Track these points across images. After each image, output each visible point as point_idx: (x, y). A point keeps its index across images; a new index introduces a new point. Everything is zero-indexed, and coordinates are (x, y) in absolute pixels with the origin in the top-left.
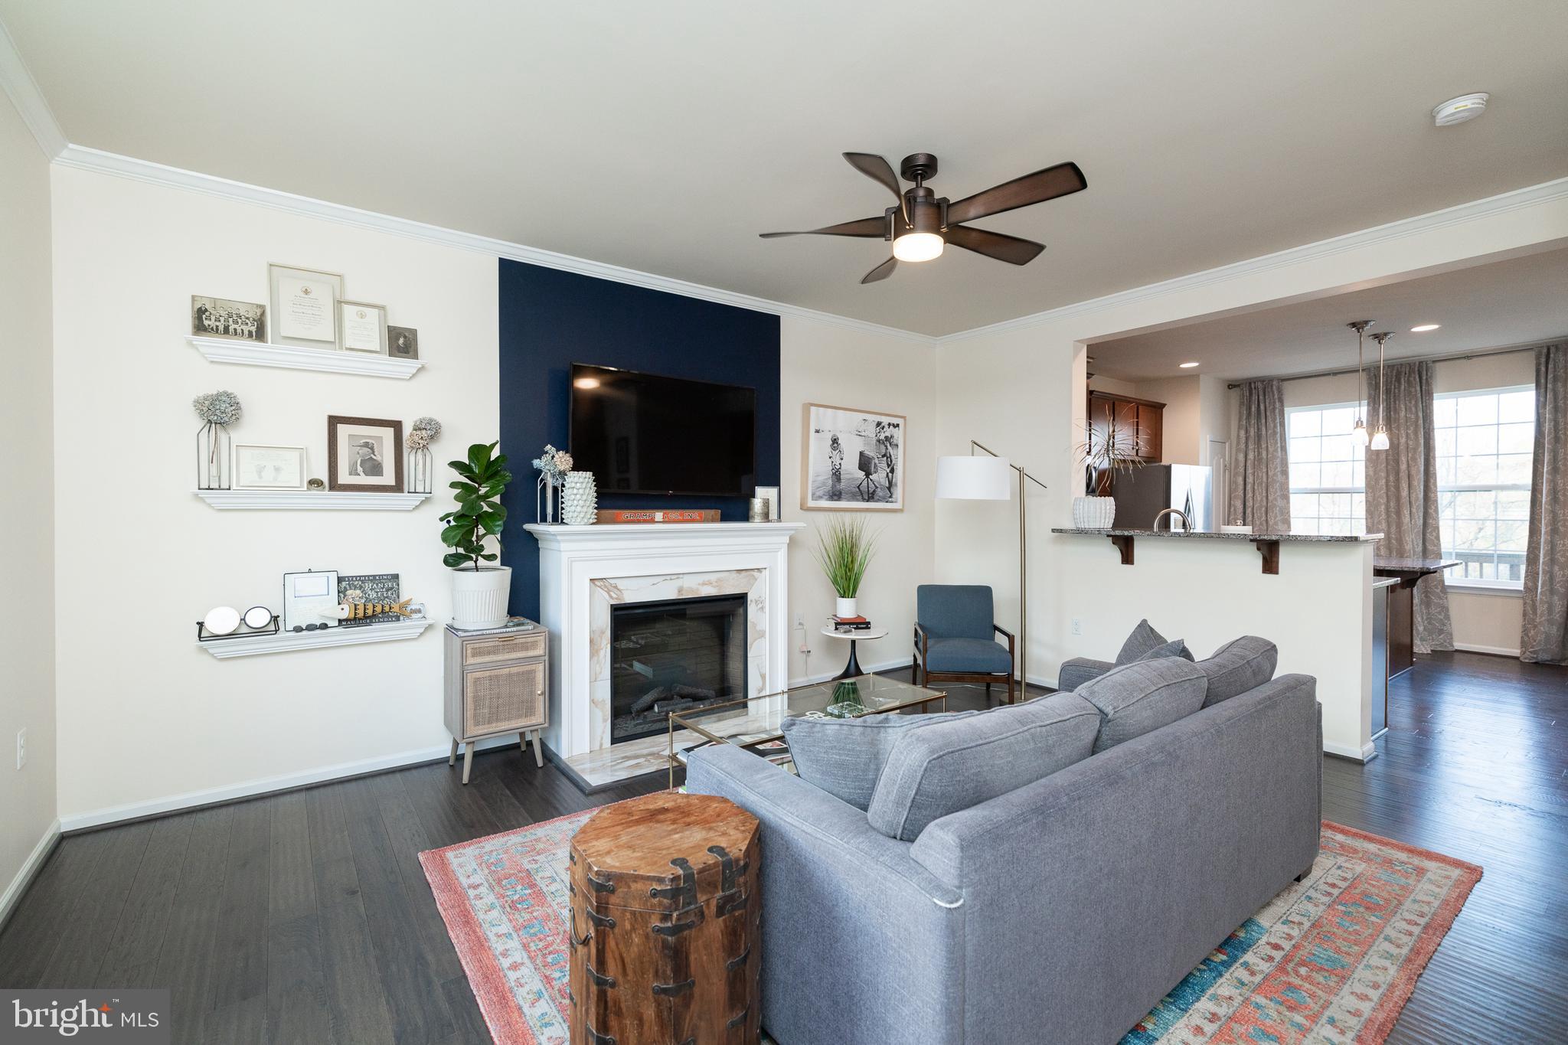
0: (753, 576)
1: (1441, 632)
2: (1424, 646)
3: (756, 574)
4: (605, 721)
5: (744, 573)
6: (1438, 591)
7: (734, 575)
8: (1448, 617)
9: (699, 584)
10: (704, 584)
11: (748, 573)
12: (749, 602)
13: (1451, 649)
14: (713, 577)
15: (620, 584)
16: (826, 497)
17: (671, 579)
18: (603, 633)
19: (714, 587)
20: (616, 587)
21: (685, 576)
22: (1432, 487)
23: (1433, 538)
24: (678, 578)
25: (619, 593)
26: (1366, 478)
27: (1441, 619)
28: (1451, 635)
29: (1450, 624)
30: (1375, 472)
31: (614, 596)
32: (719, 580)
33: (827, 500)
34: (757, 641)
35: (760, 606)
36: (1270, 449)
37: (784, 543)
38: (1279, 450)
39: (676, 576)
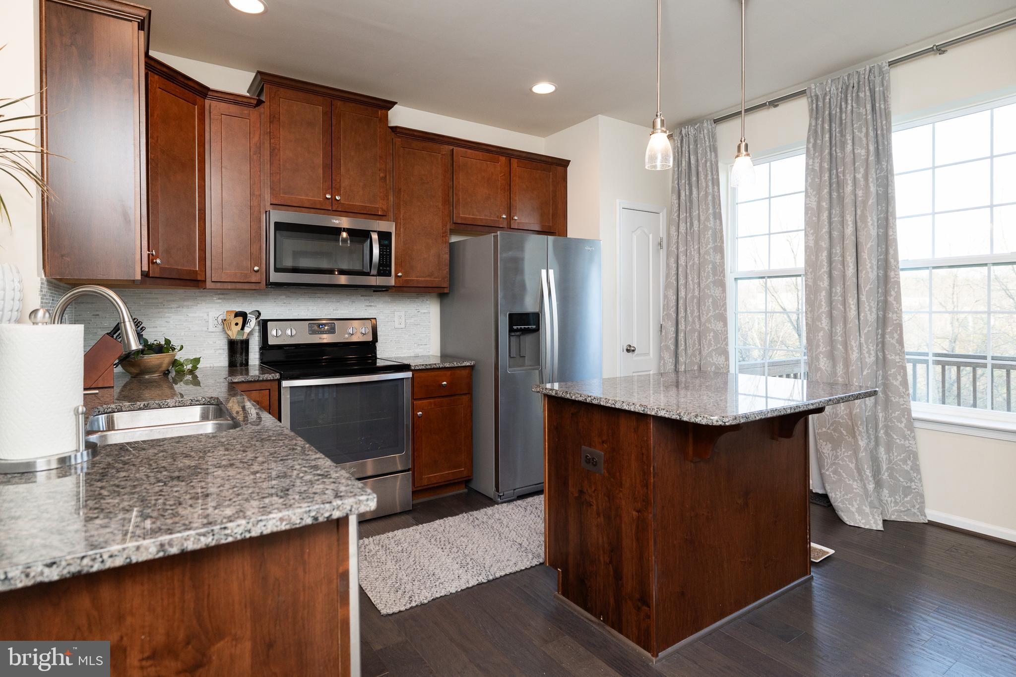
1: (907, 491)
2: (873, 515)
6: (902, 426)
8: (916, 468)
13: (922, 520)
22: (892, 261)
23: (894, 341)
26: (806, 252)
27: (907, 472)
28: (922, 496)
29: (920, 479)
30: (817, 242)
36: (702, 218)
38: (711, 218)
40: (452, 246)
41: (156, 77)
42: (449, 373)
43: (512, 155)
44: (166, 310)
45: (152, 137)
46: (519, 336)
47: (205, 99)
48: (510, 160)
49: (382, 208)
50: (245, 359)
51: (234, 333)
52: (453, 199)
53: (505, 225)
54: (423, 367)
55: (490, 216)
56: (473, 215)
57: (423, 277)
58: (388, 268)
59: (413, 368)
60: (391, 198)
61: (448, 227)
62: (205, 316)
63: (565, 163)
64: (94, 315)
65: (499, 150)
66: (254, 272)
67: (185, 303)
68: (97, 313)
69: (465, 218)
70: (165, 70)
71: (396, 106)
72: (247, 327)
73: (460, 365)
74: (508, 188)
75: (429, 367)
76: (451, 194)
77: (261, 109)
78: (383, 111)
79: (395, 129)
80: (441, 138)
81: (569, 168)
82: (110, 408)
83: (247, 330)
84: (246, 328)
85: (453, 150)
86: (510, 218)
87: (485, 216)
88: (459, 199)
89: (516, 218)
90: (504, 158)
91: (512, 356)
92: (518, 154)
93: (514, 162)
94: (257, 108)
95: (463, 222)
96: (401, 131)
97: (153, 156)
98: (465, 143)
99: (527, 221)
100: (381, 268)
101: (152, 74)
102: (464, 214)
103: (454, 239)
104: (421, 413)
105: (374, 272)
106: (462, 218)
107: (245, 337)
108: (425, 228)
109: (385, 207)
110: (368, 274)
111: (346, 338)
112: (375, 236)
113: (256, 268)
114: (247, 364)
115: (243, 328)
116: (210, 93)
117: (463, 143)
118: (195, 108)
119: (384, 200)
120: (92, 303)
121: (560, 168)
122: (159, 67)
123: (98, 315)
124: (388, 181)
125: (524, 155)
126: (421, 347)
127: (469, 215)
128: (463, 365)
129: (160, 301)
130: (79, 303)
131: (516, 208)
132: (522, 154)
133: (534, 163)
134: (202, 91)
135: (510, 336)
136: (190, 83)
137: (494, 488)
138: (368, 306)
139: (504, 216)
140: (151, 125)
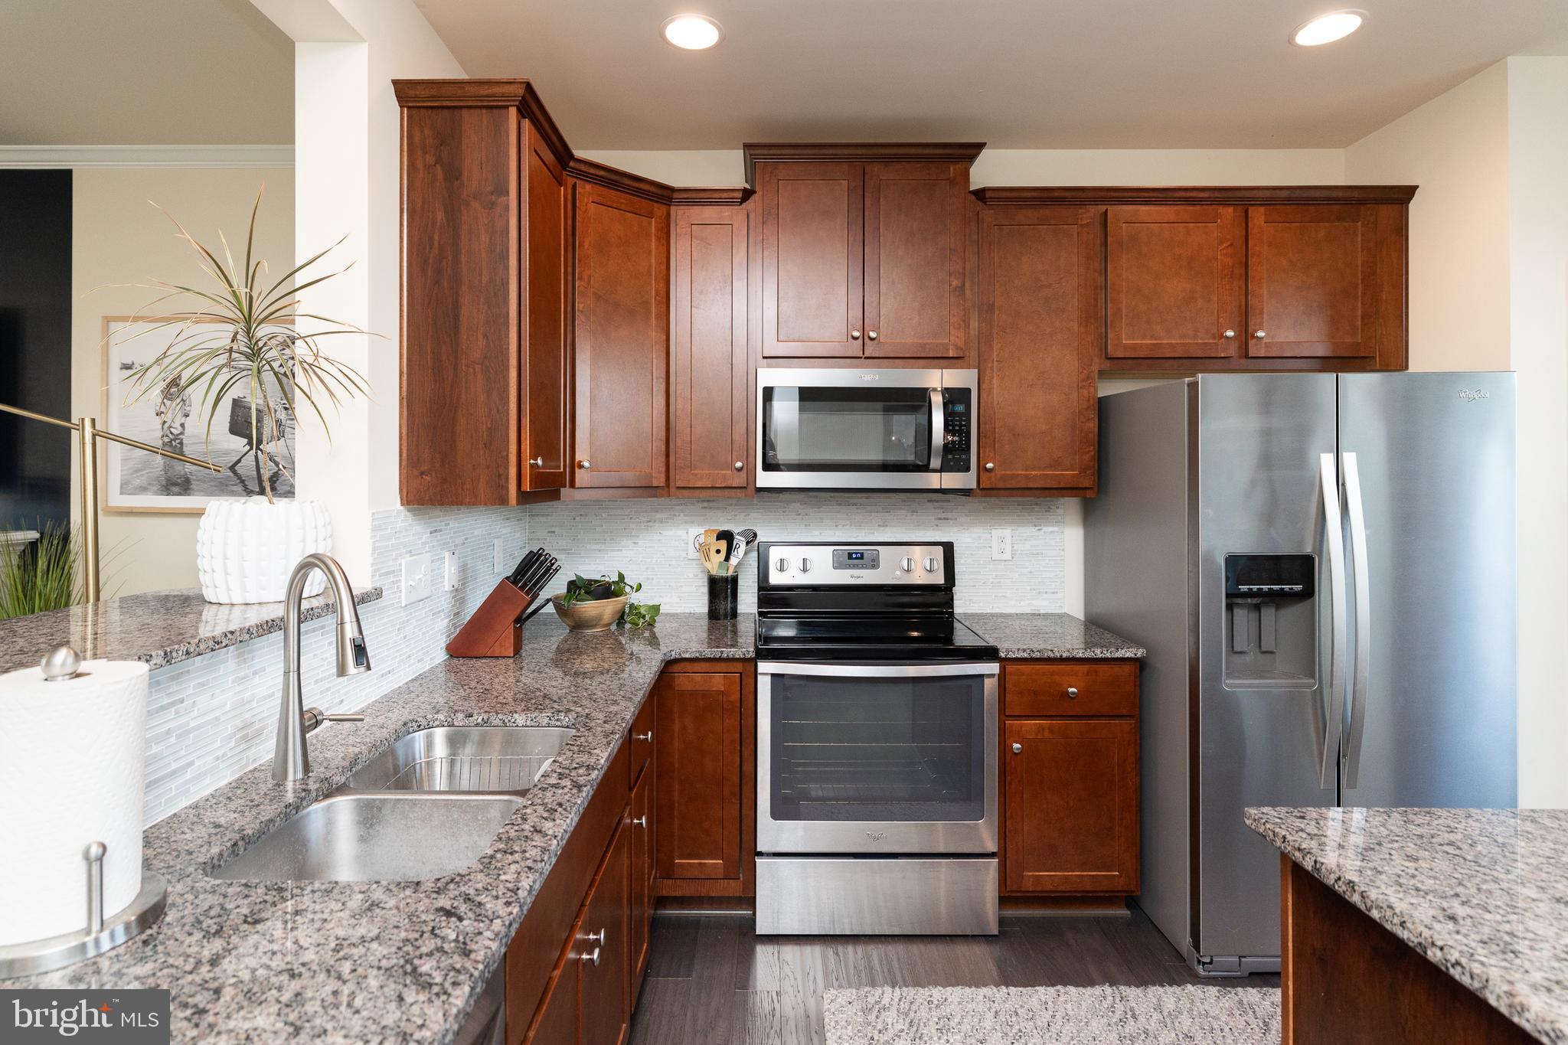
40: (1103, 406)
41: (588, 187)
42: (1084, 668)
43: (1253, 198)
44: (633, 526)
45: (581, 279)
46: (1257, 608)
47: (670, 205)
48: (1246, 212)
49: (955, 345)
50: (731, 608)
51: (715, 565)
52: (1106, 309)
53: (1232, 351)
54: (1026, 655)
55: (1195, 336)
56: (1152, 337)
57: (1039, 469)
58: (964, 457)
59: (1002, 655)
60: (974, 324)
61: (1095, 368)
62: (684, 536)
63: (1402, 196)
64: (549, 532)
65: (1216, 195)
66: (735, 472)
67: (658, 516)
68: (553, 529)
69: (1134, 347)
70: (602, 173)
71: (985, 152)
72: (734, 556)
73: (1108, 655)
74: (1243, 269)
75: (1037, 655)
76: (1101, 303)
77: (750, 204)
78: (960, 166)
79: (981, 194)
80: (1080, 194)
81: (1412, 206)
82: (437, 719)
83: (734, 561)
84: (732, 558)
85: (1106, 213)
86: (1246, 335)
87: (1184, 336)
88: (1119, 310)
89: (1260, 334)
90: (1231, 209)
91: (1236, 649)
92: (1267, 194)
93: (1258, 215)
94: (744, 204)
95: (1128, 355)
96: (996, 194)
97: (581, 306)
98: (1135, 194)
99: (1291, 339)
100: (950, 456)
101: (582, 182)
102: (1127, 339)
103: (1108, 389)
104: (1019, 746)
105: (935, 463)
106: (1126, 347)
107: (730, 573)
108: (1043, 373)
109: (961, 344)
110: (925, 468)
111: (897, 578)
112: (937, 400)
113: (739, 464)
114: (734, 614)
115: (727, 559)
116: (676, 195)
117: (1130, 194)
118: (650, 223)
119: (959, 328)
120: (548, 515)
121: (1387, 212)
122: (592, 171)
123: (553, 532)
124: (968, 292)
125: (1284, 194)
126: (1045, 596)
127: (1143, 339)
128: (1118, 655)
129: (627, 512)
130: (534, 515)
131: (1261, 313)
132: (1278, 193)
133: (1312, 208)
134: (664, 196)
135: (1230, 607)
136: (643, 186)
137: (1189, 939)
138: (940, 519)
139: (1230, 333)
140: (580, 261)
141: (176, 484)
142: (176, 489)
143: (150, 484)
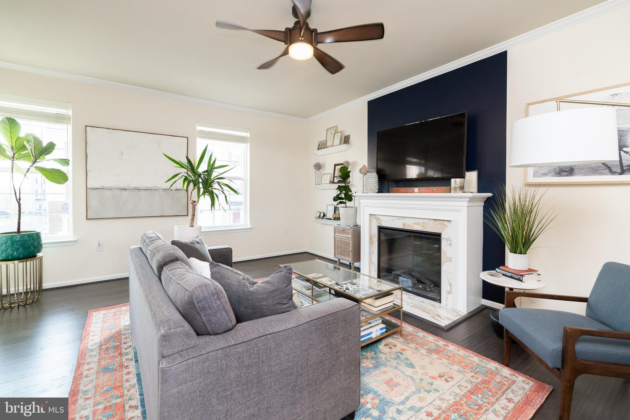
0: (444, 224)
3: (446, 223)
4: (375, 271)
5: (438, 222)
7: (432, 222)
9: (413, 224)
10: (415, 224)
11: (441, 222)
12: (442, 239)
14: (420, 221)
15: (381, 218)
16: (552, 174)
17: (400, 219)
18: (375, 236)
19: (421, 226)
20: (379, 219)
21: (406, 218)
24: (403, 219)
25: (380, 221)
31: (379, 222)
32: (423, 223)
33: (553, 176)
34: (446, 263)
35: (449, 242)
37: (465, 207)
39: (402, 218)
141: (565, 171)
142: (566, 173)
143: (549, 172)
